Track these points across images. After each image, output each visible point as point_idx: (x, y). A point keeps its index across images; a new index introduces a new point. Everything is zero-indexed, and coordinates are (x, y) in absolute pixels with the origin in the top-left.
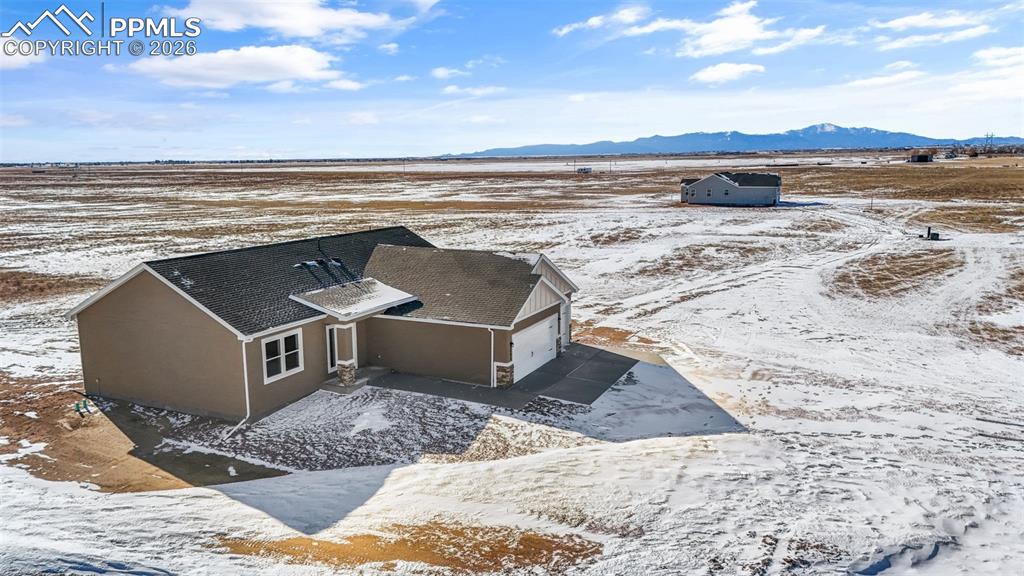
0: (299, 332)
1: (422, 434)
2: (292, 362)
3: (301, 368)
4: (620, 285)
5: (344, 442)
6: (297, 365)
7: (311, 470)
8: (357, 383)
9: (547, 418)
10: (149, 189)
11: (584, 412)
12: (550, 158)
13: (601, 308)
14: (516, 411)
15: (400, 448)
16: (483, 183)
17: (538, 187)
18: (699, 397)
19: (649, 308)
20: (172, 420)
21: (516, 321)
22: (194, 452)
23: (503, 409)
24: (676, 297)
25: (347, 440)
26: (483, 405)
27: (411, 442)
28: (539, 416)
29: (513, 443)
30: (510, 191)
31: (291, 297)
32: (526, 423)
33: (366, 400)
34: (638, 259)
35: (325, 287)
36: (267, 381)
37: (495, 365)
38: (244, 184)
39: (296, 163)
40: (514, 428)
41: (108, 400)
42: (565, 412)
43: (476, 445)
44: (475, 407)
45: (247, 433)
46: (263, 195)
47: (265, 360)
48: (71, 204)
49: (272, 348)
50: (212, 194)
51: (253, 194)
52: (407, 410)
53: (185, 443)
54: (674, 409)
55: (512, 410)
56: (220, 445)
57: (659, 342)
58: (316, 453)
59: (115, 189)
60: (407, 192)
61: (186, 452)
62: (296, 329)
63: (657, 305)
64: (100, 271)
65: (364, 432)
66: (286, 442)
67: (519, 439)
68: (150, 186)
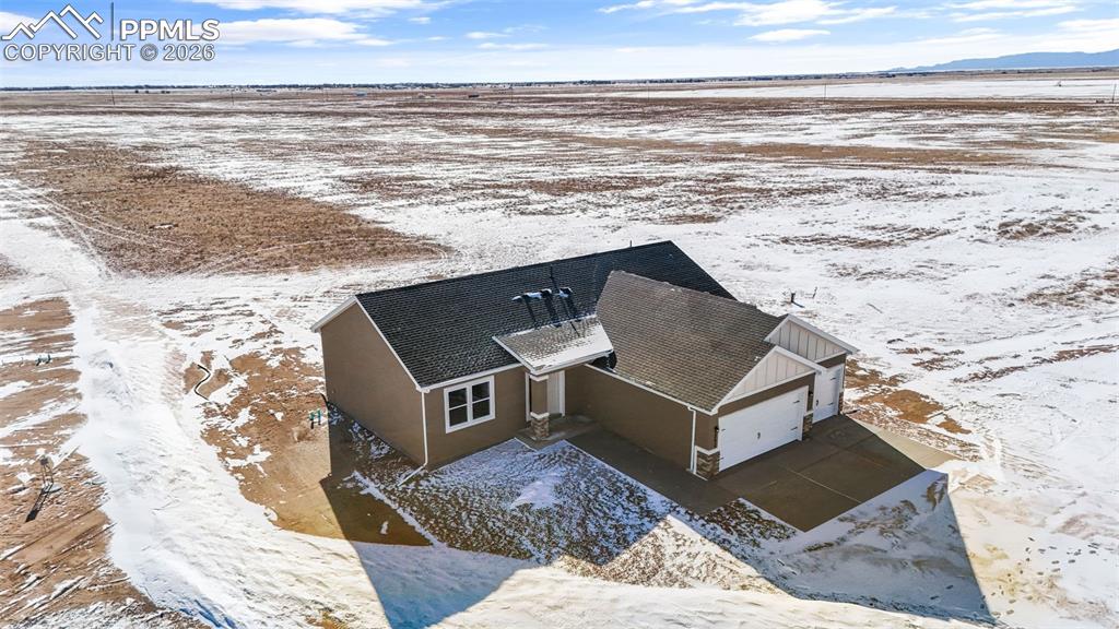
0: (491, 380)
1: (578, 524)
2: (481, 410)
3: (492, 416)
4: (982, 316)
5: (499, 516)
6: (488, 413)
7: (450, 546)
8: (549, 439)
9: (727, 536)
10: (553, 121)
11: (779, 538)
12: (1041, 72)
13: (927, 356)
14: (696, 517)
15: (545, 540)
16: (918, 116)
17: (988, 126)
18: (952, 548)
19: (995, 366)
20: (374, 448)
21: (725, 401)
22: (369, 494)
23: (683, 511)
24: (1050, 353)
25: (504, 513)
26: (664, 498)
27: (561, 534)
28: (720, 531)
29: (668, 564)
30: (945, 131)
31: (494, 338)
32: (699, 537)
33: (551, 461)
34: (1042, 273)
35: (536, 327)
36: (449, 429)
37: (695, 449)
38: (643, 116)
39: (718, 83)
40: (680, 542)
41: (340, 411)
42: (756, 532)
43: (626, 555)
44: (656, 499)
45: (422, 482)
46: (654, 131)
47: (447, 409)
48: (480, 138)
49: (457, 397)
50: (607, 129)
51: (645, 131)
52: (583, 486)
53: (367, 481)
54: (901, 561)
55: (692, 515)
56: (392, 493)
57: (968, 432)
58: (467, 523)
59: (524, 121)
60: (813, 129)
61: (362, 493)
62: (488, 377)
63: (1016, 363)
64: (444, 234)
65: (526, 508)
66: (449, 502)
67: (678, 561)
68: (556, 116)
